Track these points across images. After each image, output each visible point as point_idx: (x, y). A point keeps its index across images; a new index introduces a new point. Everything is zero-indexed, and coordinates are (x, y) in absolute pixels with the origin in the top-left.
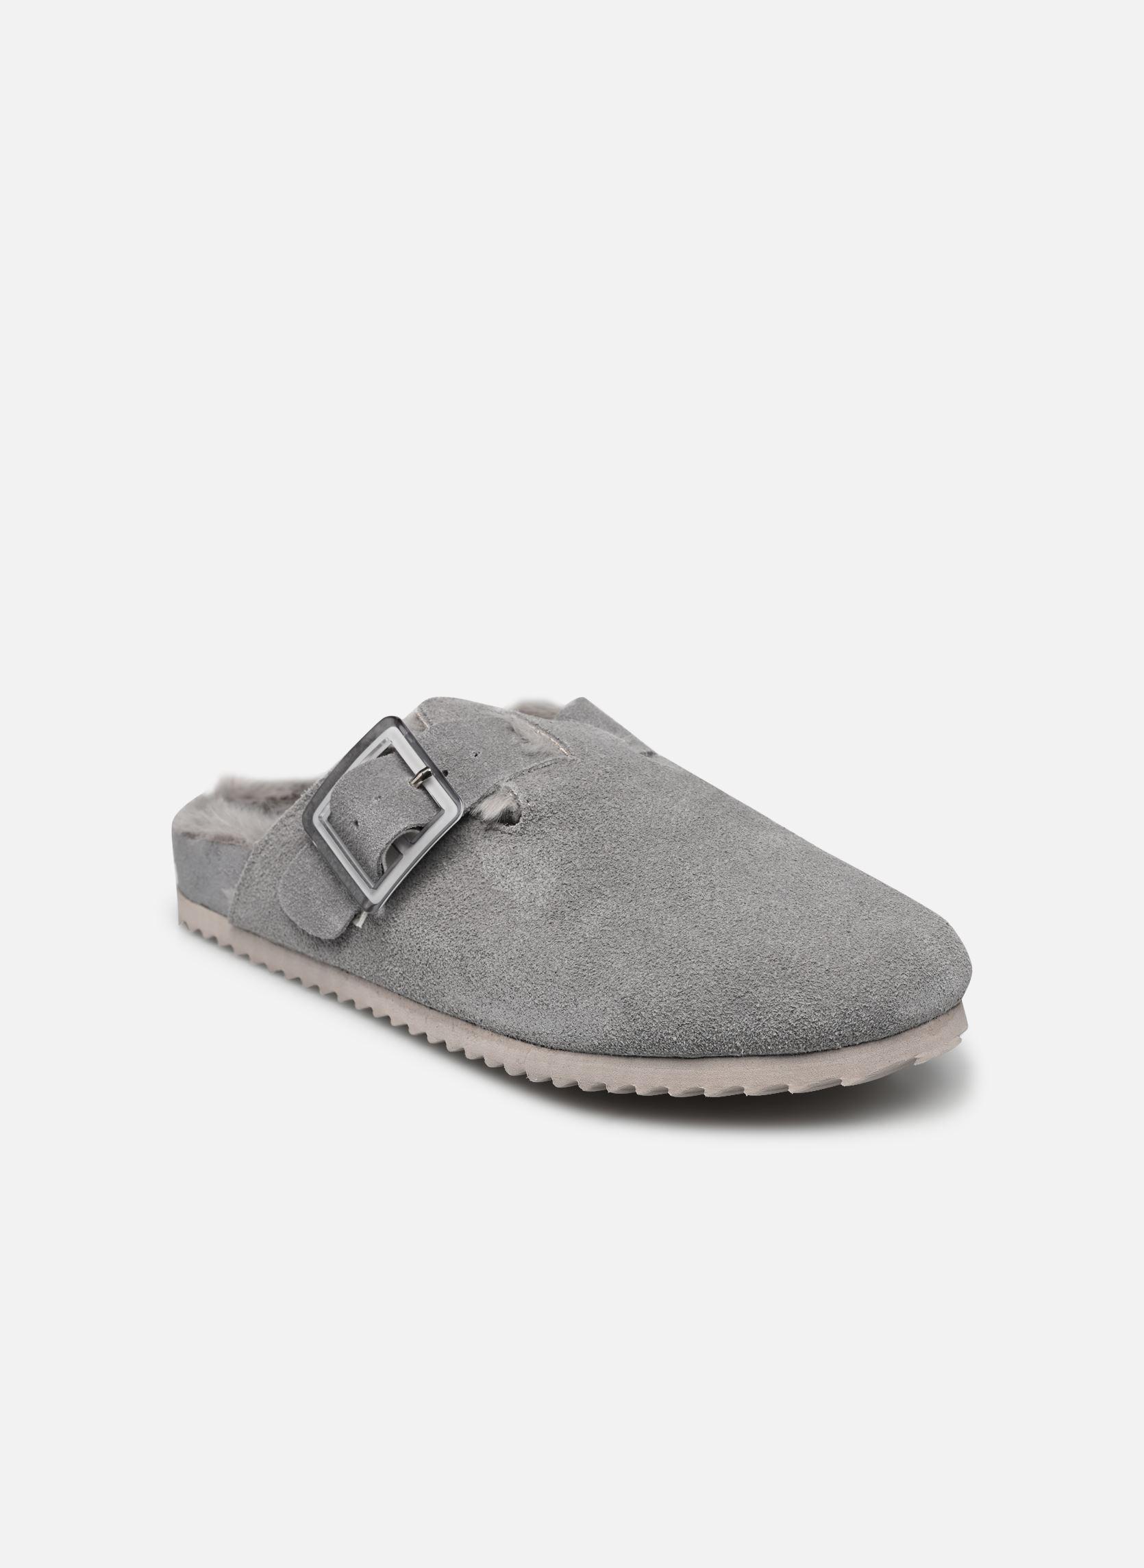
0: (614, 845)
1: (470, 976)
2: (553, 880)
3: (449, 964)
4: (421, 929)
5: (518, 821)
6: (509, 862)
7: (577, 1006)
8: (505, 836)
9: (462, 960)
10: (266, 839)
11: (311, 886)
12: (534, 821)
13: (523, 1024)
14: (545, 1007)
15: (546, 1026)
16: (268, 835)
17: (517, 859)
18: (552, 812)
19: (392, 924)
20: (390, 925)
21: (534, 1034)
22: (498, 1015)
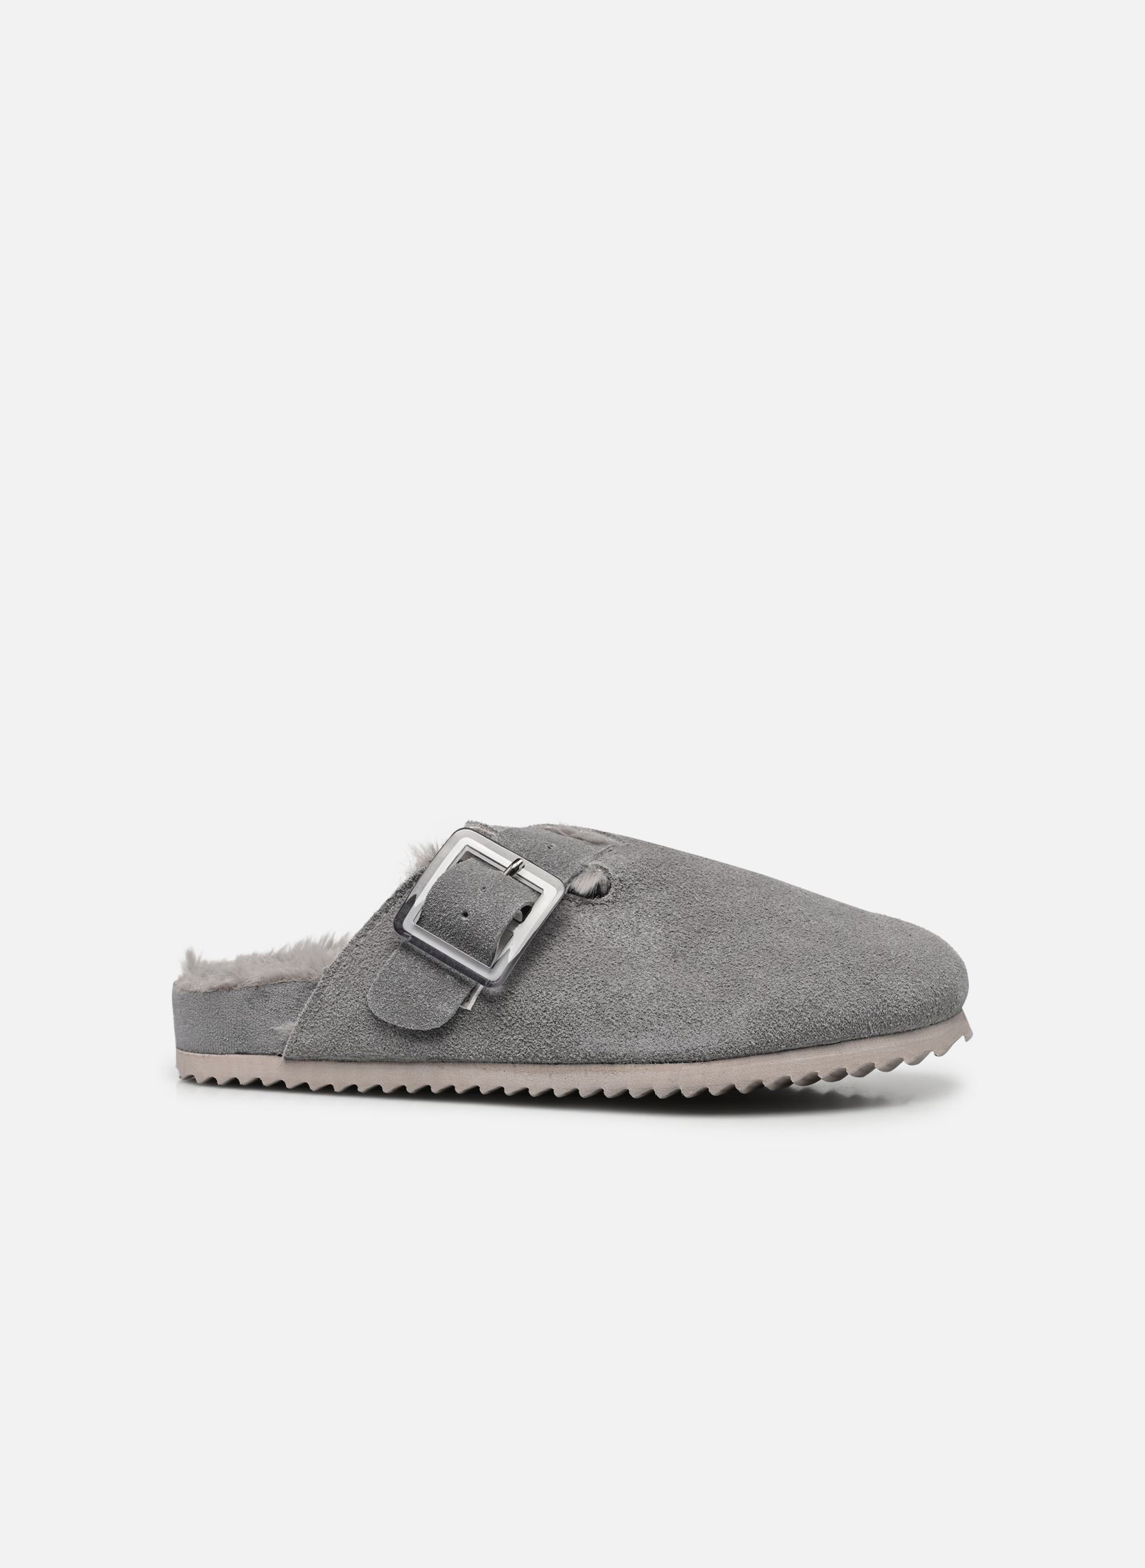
0: (703, 896)
1: (610, 1018)
2: (659, 931)
3: (583, 1014)
4: (544, 992)
5: (607, 893)
6: (610, 925)
7: (731, 1015)
8: (598, 907)
9: (597, 1007)
10: (338, 961)
11: (409, 985)
12: (624, 889)
13: (675, 1045)
14: (699, 1024)
15: (702, 1041)
16: (340, 958)
17: (616, 922)
18: (638, 880)
19: (508, 997)
20: (506, 999)
21: (688, 1050)
22: (646, 1044)
